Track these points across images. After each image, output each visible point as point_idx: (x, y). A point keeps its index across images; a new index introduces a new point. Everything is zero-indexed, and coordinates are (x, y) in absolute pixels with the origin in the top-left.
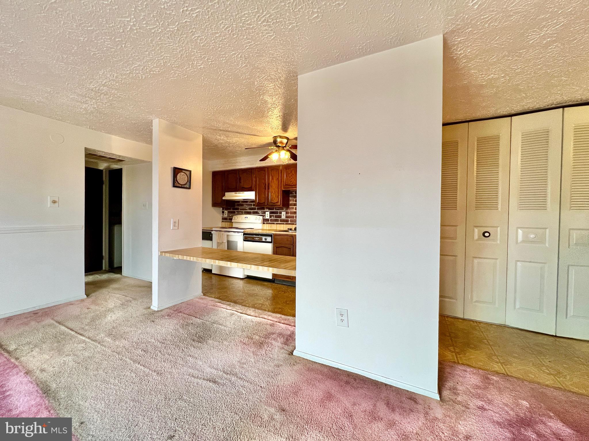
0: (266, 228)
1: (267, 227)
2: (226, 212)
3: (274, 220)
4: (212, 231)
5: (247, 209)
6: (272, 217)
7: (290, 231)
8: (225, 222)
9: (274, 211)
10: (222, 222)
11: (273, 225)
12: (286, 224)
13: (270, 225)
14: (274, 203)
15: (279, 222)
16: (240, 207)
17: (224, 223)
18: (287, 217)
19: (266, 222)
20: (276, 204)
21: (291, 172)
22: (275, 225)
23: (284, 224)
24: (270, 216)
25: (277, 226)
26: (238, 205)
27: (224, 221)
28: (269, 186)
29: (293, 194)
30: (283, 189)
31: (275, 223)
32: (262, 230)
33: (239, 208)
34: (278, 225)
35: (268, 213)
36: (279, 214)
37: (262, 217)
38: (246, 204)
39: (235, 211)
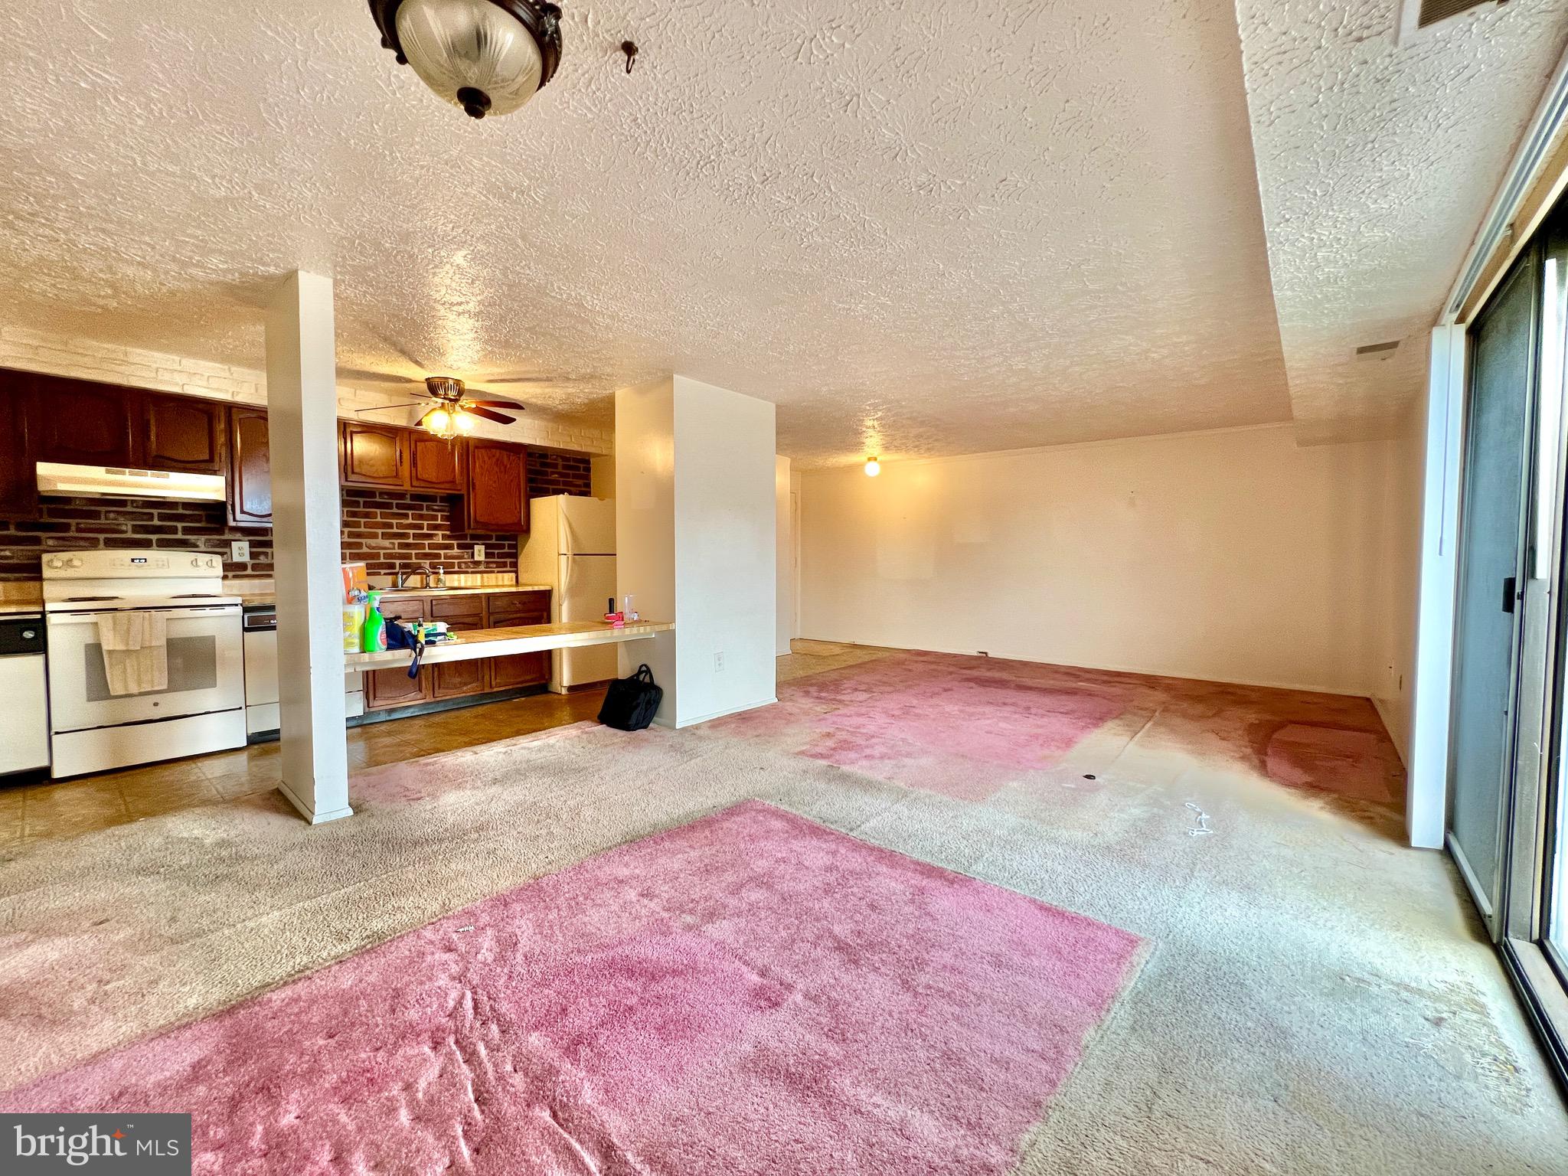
0: (242, 590)
1: (243, 586)
6: (262, 557)
13: (254, 581)
19: (230, 574)
35: (244, 545)
37: (218, 557)
39: (38, 537)
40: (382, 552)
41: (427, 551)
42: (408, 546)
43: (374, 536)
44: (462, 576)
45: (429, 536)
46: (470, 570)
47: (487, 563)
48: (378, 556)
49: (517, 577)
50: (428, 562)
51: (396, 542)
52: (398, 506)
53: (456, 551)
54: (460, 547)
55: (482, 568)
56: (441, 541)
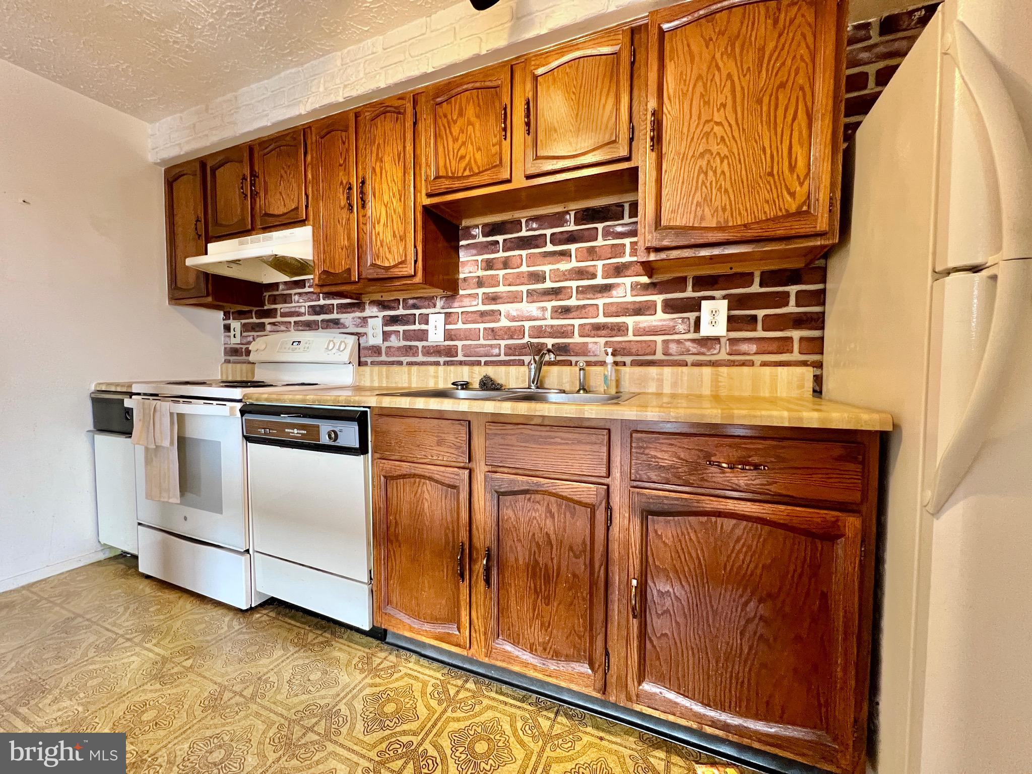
0: (372, 381)
1: (372, 376)
2: (236, 325)
3: (399, 348)
4: (131, 395)
5: (302, 310)
6: (393, 337)
7: (462, 394)
8: (235, 363)
9: (401, 311)
10: (227, 362)
11: (396, 368)
12: (446, 363)
13: (384, 368)
14: (387, 269)
15: (421, 358)
16: (278, 306)
17: (230, 365)
18: (449, 335)
19: (369, 360)
20: (397, 272)
21: (461, 114)
22: (405, 368)
23: (437, 364)
24: (386, 336)
25: (409, 373)
26: (274, 300)
27: (232, 358)
28: (362, 193)
29: (474, 237)
30: (428, 201)
31: (405, 359)
32: (358, 389)
33: (276, 310)
34: (415, 368)
35: (379, 322)
36: (417, 327)
37: (351, 340)
38: (300, 294)
39: (264, 323)
40: (527, 324)
41: (601, 319)
42: (566, 311)
43: (515, 298)
44: (667, 370)
45: (606, 289)
46: (690, 359)
47: (733, 341)
48: (521, 332)
49: (818, 380)
50: (602, 340)
51: (549, 305)
52: (555, 239)
53: (660, 318)
54: (671, 307)
55: (722, 353)
56: (629, 299)
